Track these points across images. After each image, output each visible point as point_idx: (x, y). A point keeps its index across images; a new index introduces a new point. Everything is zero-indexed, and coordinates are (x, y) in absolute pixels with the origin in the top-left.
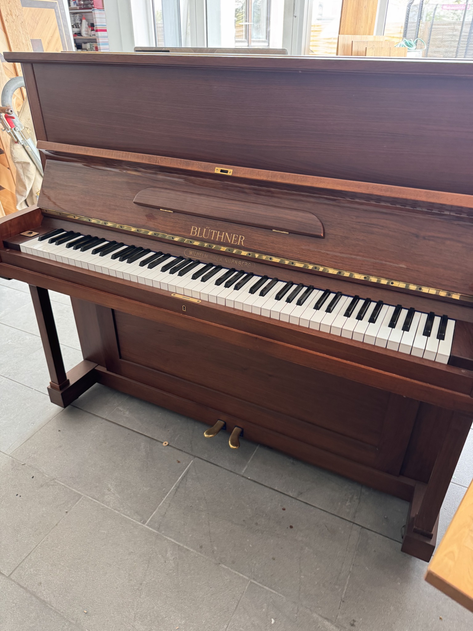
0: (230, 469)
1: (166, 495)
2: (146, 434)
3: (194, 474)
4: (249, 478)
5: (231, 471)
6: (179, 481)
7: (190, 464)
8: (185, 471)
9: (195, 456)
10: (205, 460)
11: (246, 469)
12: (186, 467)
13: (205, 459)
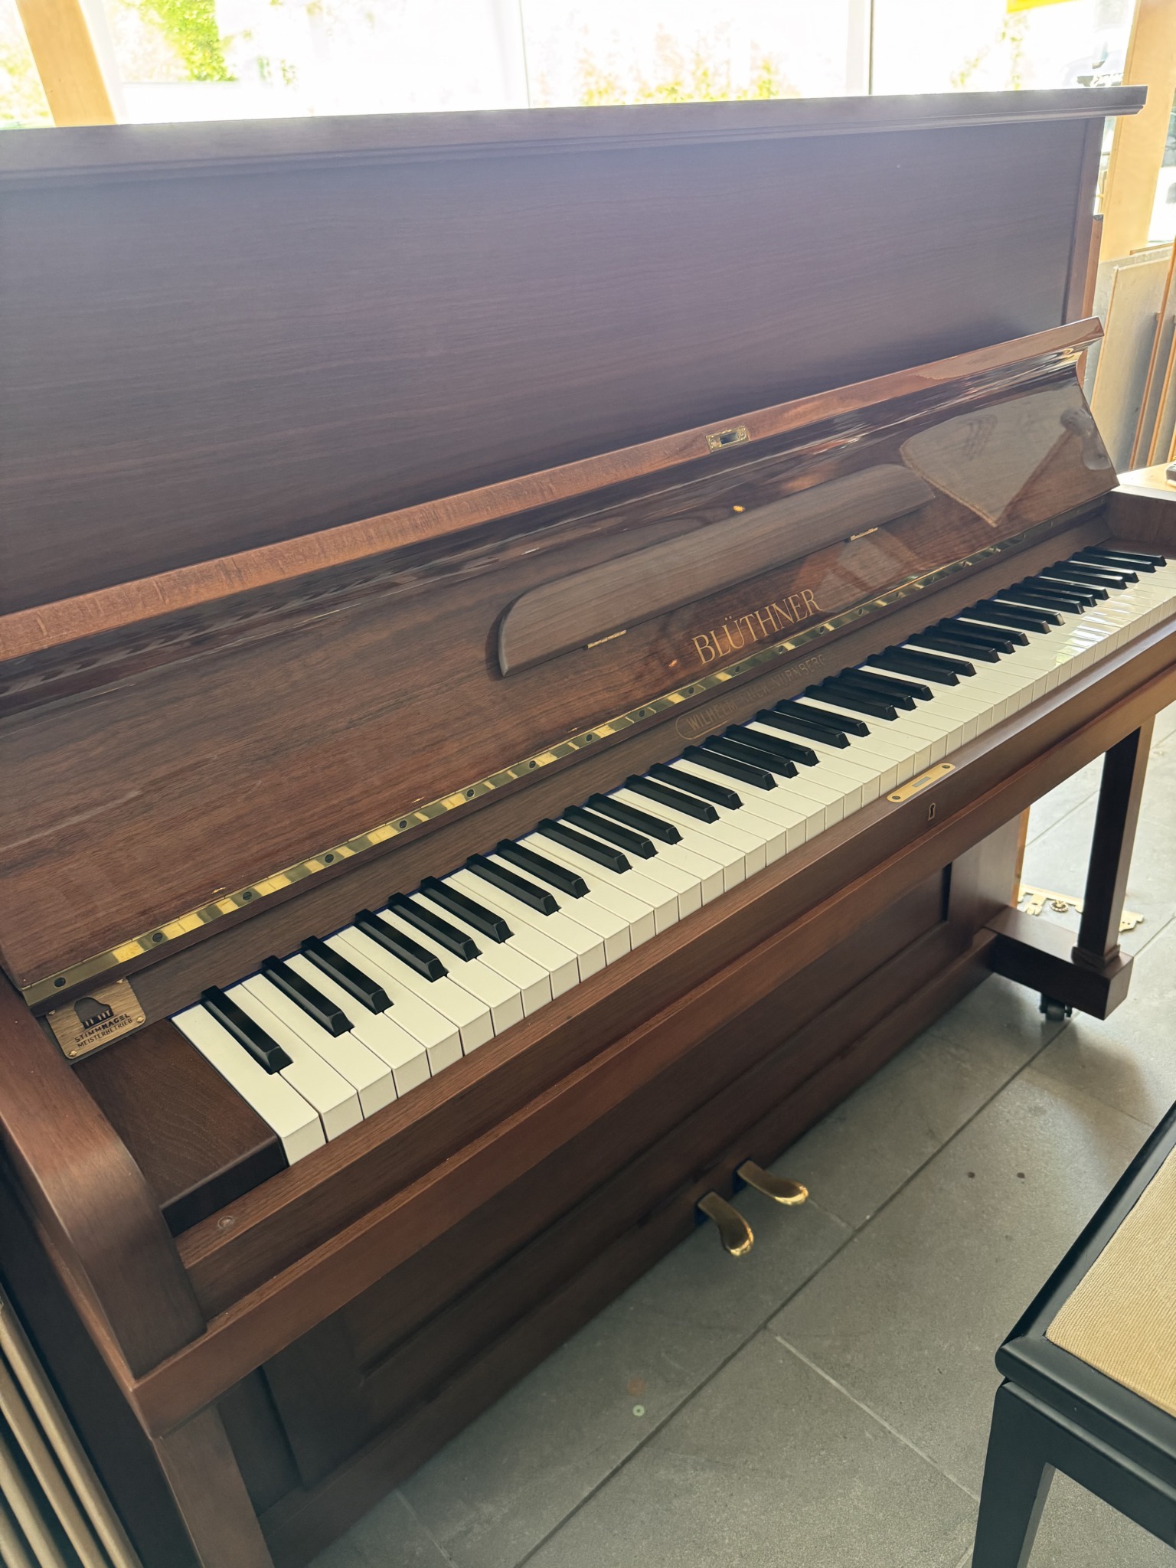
0: (831, 1253)
1: (890, 1432)
2: (623, 1457)
3: (827, 1343)
4: (868, 1217)
5: (838, 1251)
6: (848, 1390)
7: (788, 1345)
8: (813, 1366)
9: (764, 1326)
10: (783, 1305)
11: (840, 1217)
12: (794, 1357)
13: (780, 1302)
